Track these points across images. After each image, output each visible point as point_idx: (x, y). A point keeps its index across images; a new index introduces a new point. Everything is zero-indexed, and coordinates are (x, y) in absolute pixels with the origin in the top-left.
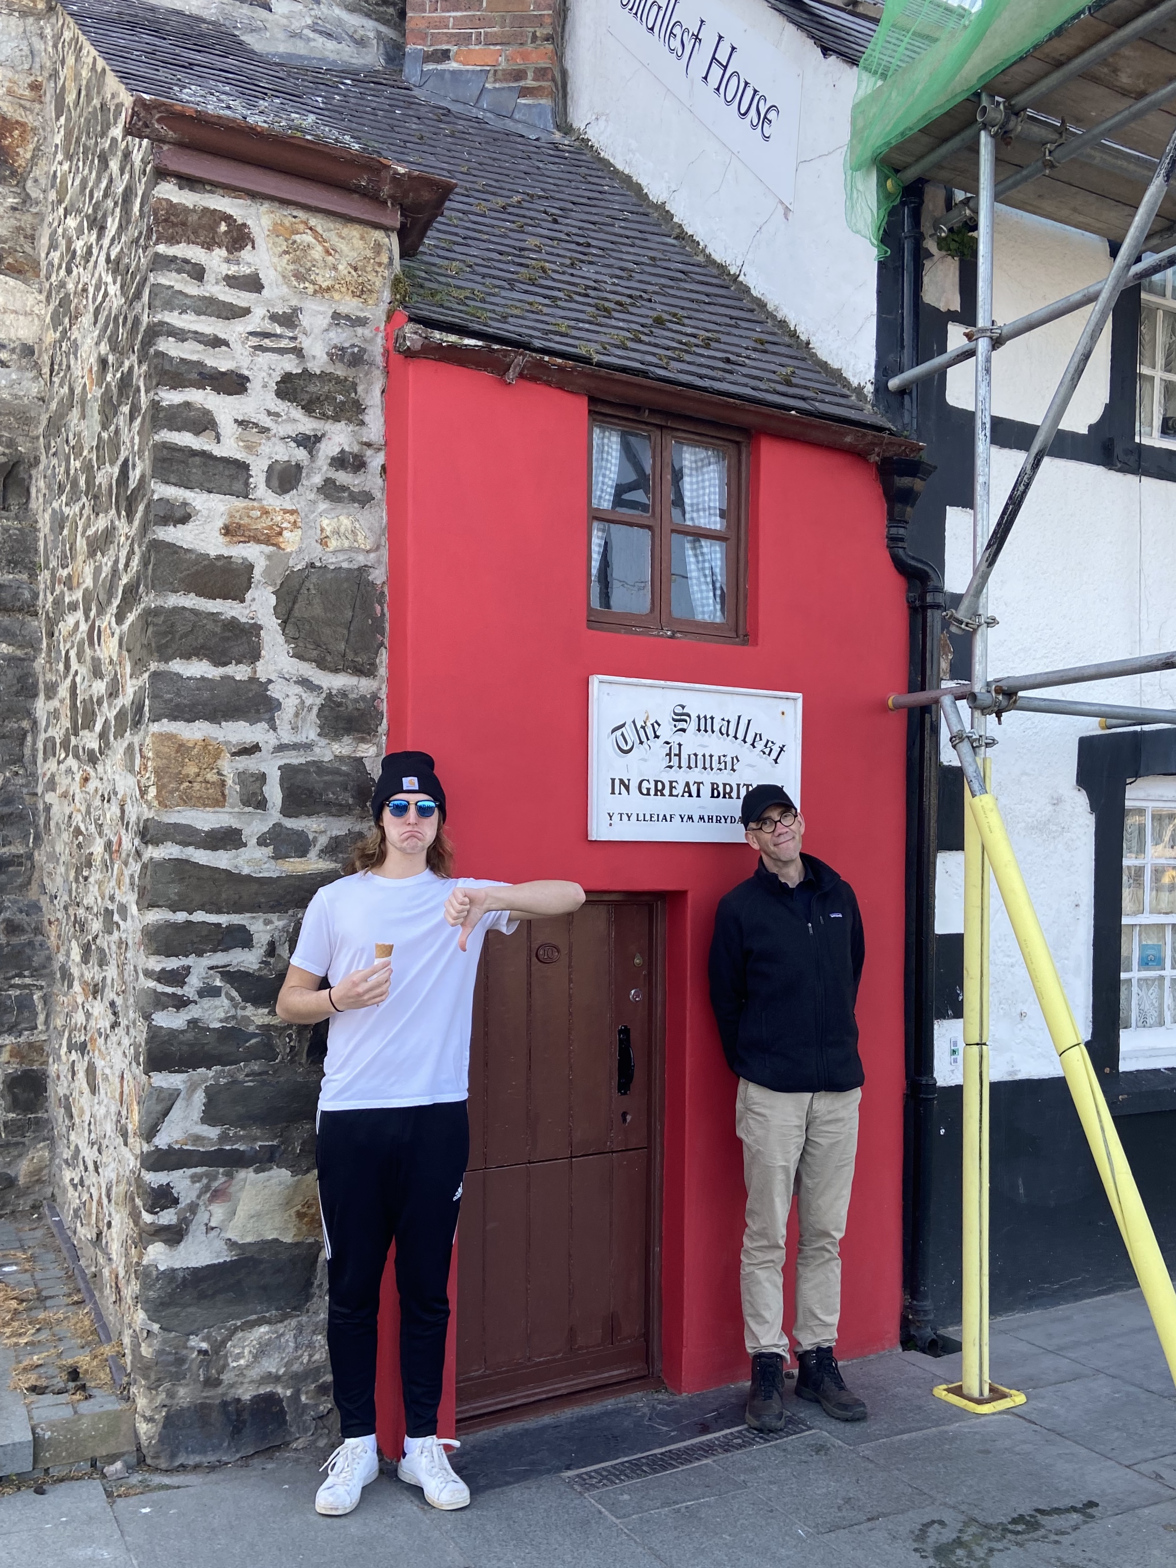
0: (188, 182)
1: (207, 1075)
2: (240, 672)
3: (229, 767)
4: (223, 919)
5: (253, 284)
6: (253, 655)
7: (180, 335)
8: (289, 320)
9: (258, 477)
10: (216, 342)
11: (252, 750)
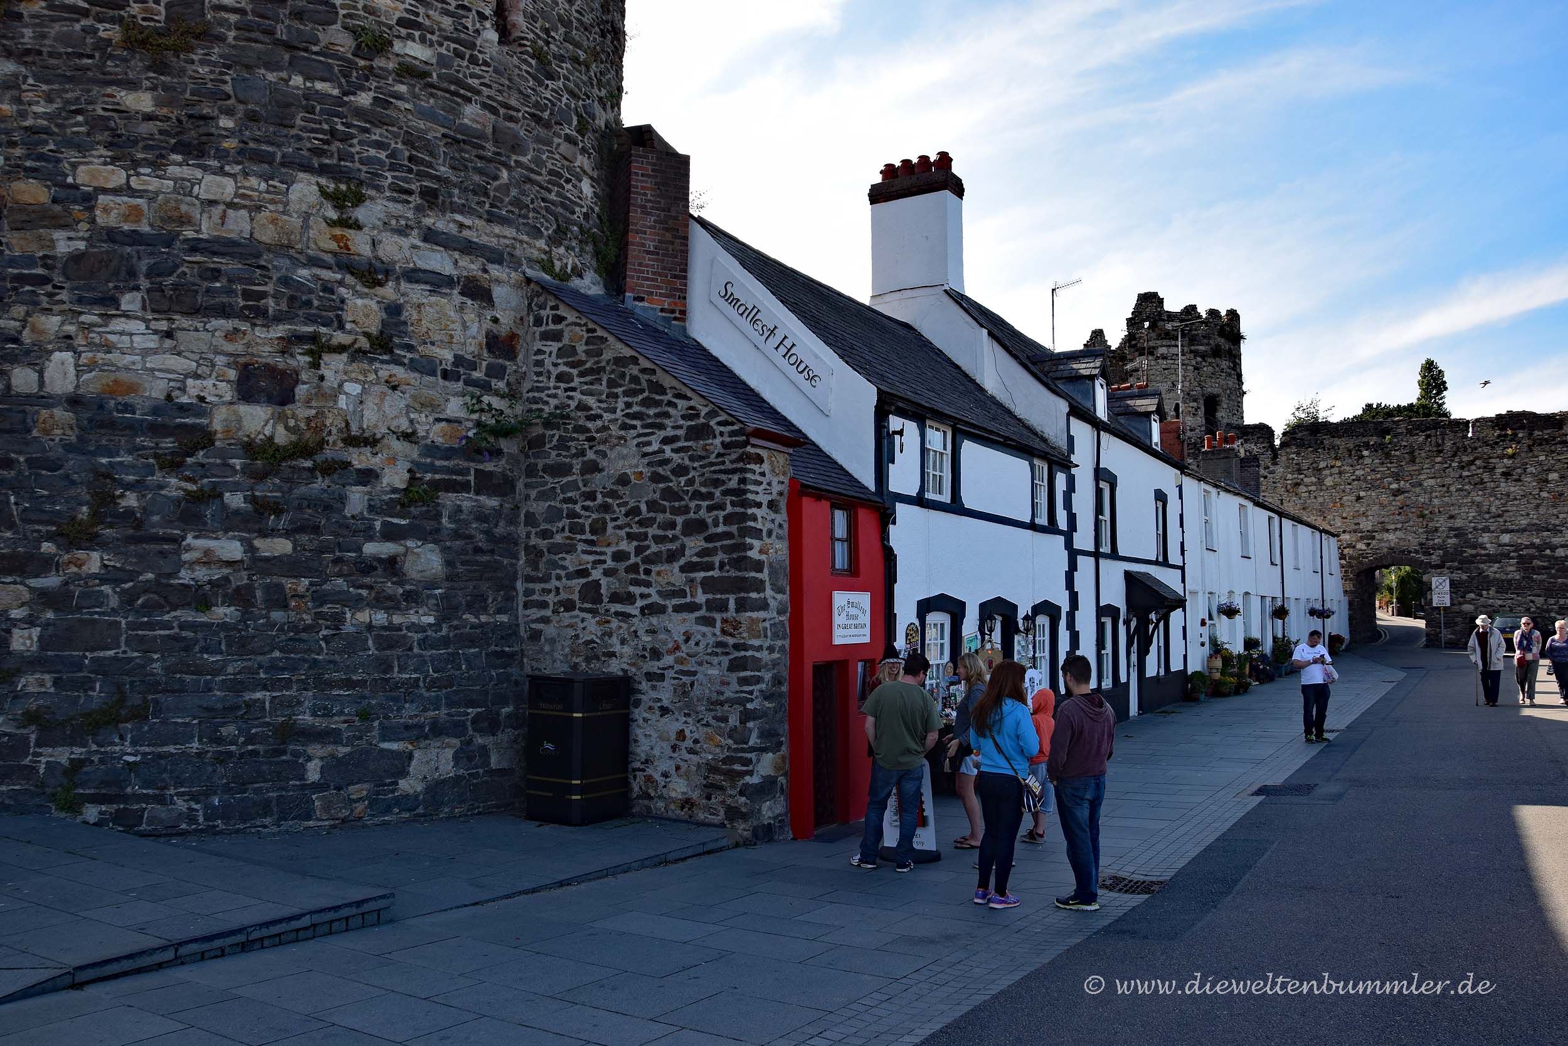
0: (754, 446)
1: (758, 723)
2: (762, 595)
3: (761, 626)
5: (764, 474)
6: (764, 590)
7: (752, 492)
8: (770, 484)
9: (764, 534)
10: (757, 493)
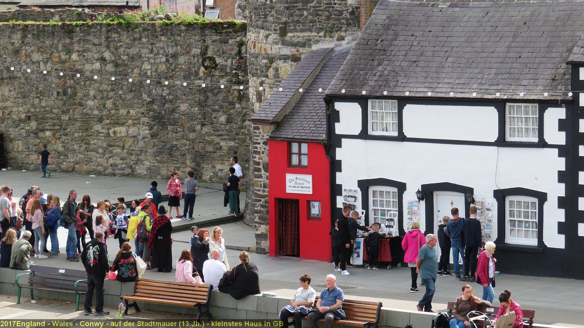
0: (255, 124)
1: (259, 214)
2: (259, 173)
3: (259, 183)
4: (259, 199)
5: (260, 133)
6: (261, 171)
8: (263, 136)
9: (261, 153)
10: (258, 139)
11: (260, 181)
